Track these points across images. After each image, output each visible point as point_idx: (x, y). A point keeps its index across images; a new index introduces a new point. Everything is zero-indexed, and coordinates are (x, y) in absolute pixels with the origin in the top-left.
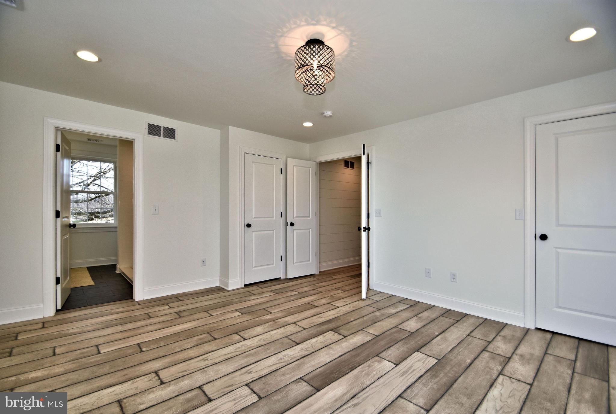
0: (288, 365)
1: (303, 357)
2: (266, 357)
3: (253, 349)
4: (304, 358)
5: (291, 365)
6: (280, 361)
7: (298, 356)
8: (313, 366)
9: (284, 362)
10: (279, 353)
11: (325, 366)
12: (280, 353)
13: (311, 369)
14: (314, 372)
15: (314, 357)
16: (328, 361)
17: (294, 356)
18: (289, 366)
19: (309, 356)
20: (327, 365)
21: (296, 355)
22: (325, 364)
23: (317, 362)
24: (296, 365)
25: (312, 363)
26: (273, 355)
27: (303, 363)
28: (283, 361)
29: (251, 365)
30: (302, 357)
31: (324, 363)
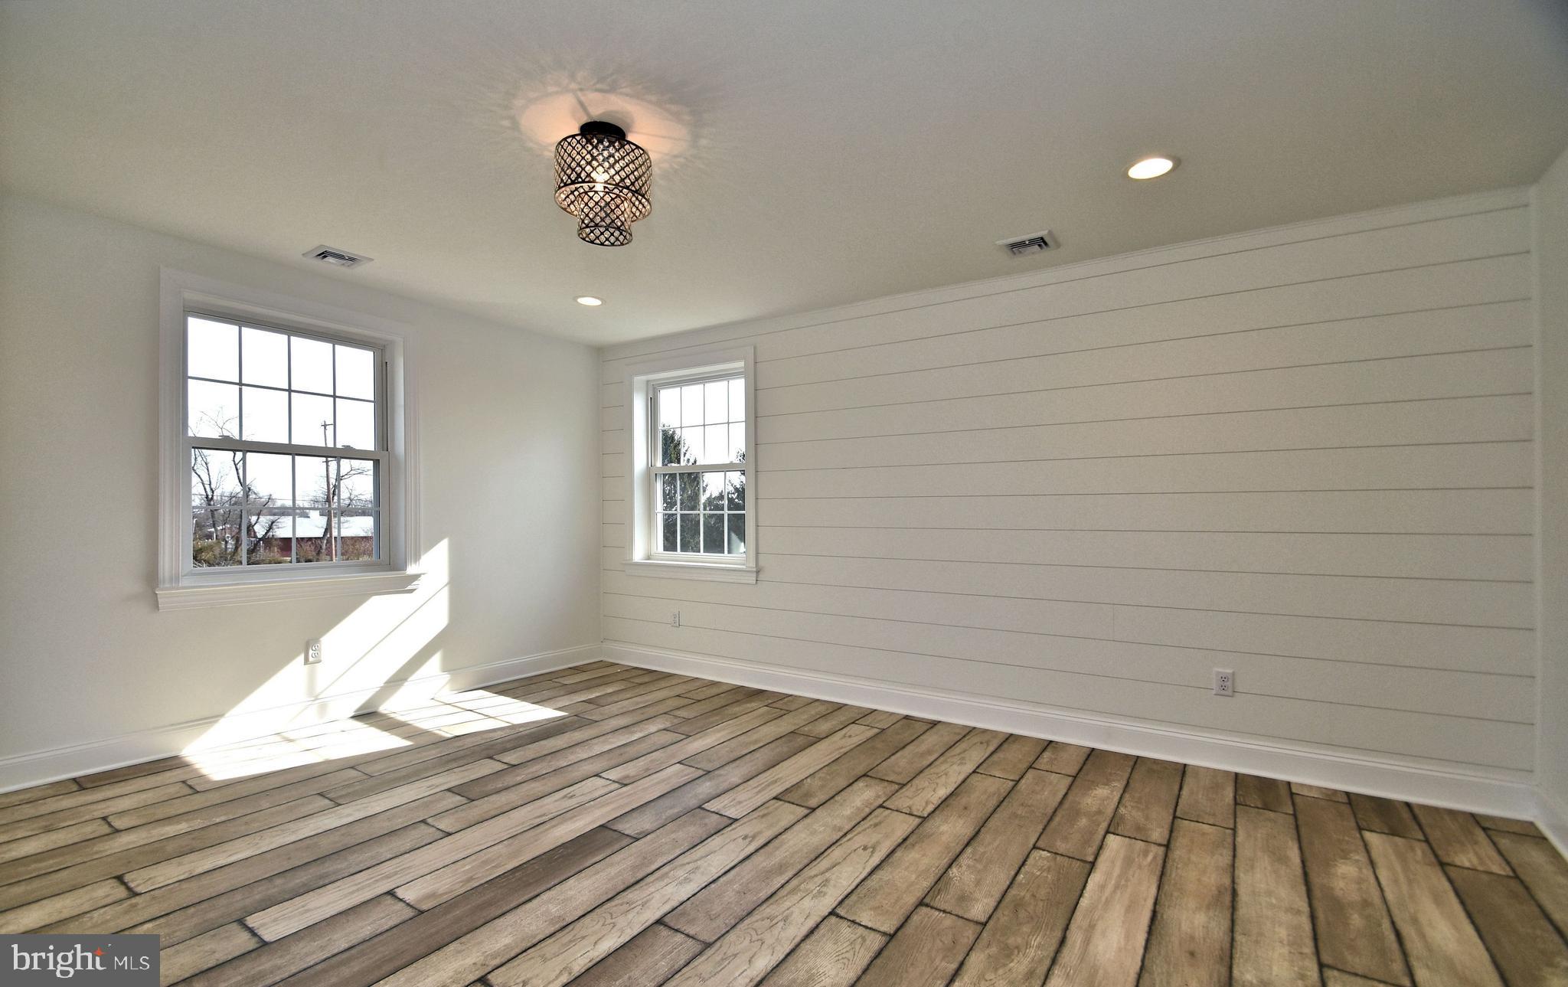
0: (672, 860)
1: (637, 882)
2: (733, 872)
3: (782, 886)
4: (633, 880)
5: (665, 861)
6: (692, 866)
7: (652, 882)
8: (612, 865)
9: (684, 865)
10: (706, 886)
11: (581, 868)
12: (704, 885)
13: (616, 858)
14: (609, 852)
15: (609, 886)
16: (571, 881)
17: (663, 883)
18: (670, 859)
19: (622, 887)
20: (577, 870)
21: (657, 885)
22: (580, 871)
23: (601, 874)
24: (651, 863)
25: (613, 871)
26: (719, 877)
27: (635, 868)
28: (688, 868)
29: (757, 851)
30: (642, 883)
31: (583, 874)
